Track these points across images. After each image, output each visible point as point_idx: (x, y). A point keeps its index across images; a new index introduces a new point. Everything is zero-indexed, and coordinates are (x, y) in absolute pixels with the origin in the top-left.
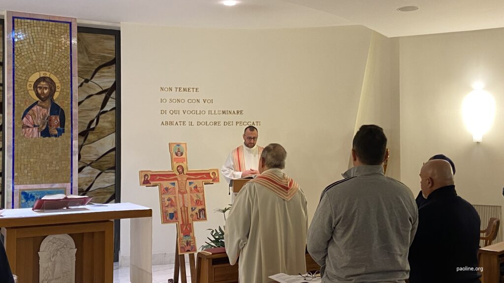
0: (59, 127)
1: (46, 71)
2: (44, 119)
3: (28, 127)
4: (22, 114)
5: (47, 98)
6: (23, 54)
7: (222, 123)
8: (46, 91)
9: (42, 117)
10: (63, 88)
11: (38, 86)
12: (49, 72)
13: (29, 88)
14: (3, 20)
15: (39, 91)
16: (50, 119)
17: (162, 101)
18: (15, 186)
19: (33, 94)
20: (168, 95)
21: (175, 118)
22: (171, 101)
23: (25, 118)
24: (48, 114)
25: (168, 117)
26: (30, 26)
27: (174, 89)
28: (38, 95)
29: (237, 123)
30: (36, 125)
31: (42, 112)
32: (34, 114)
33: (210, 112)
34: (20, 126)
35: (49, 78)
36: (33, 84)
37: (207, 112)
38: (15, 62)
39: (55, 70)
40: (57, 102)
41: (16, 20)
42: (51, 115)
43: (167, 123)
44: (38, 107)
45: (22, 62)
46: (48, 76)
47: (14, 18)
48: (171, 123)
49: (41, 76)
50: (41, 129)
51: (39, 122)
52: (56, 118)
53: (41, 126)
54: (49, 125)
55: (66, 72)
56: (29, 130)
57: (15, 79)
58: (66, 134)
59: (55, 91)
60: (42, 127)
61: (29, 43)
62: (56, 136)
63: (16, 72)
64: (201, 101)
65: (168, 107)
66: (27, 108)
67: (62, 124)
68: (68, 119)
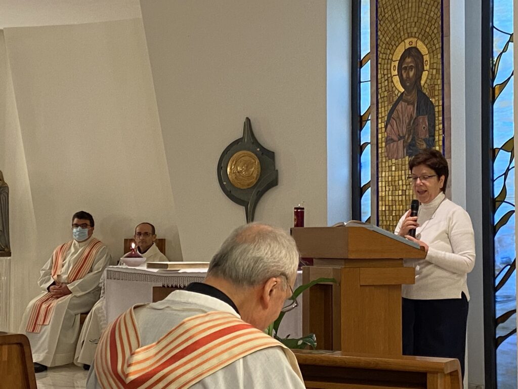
0: (427, 136)
1: (412, 37)
2: (409, 124)
6: (387, 15)
8: (411, 74)
9: (407, 121)
10: (432, 62)
11: (403, 66)
12: (415, 37)
15: (404, 76)
16: (416, 123)
19: (396, 80)
23: (389, 126)
24: (414, 115)
28: (403, 82)
30: (401, 135)
31: (407, 110)
32: (398, 117)
35: (416, 48)
36: (396, 64)
38: (379, 33)
39: (423, 32)
42: (419, 113)
44: (403, 103)
45: (386, 29)
46: (414, 45)
49: (407, 48)
50: (406, 142)
51: (405, 130)
52: (424, 120)
53: (407, 136)
55: (435, 31)
56: (393, 146)
57: (380, 60)
59: (423, 70)
60: (408, 138)
63: (379, 49)
66: (390, 107)
67: (432, 128)
68: (439, 119)
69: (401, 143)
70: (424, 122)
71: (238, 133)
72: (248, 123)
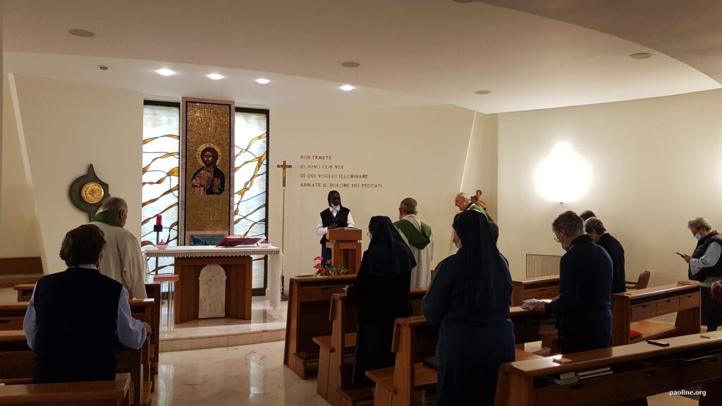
0: (220, 187)
2: (208, 180)
3: (197, 186)
4: (192, 176)
5: (211, 164)
7: (350, 185)
8: (210, 159)
10: (223, 156)
11: (205, 155)
12: (213, 143)
13: (197, 156)
14: (179, 104)
15: (205, 159)
16: (213, 181)
17: (301, 166)
18: (186, 232)
19: (200, 161)
20: (306, 162)
21: (311, 181)
22: (309, 166)
23: (194, 180)
24: (212, 177)
25: (307, 181)
26: (198, 108)
27: (311, 157)
28: (204, 162)
29: (363, 185)
30: (203, 185)
31: (207, 174)
32: (201, 176)
33: (341, 176)
34: (191, 186)
36: (200, 153)
37: (338, 176)
38: (188, 137)
39: (218, 142)
40: (218, 168)
41: (188, 104)
42: (214, 176)
43: (305, 184)
44: (204, 171)
45: (193, 136)
46: (211, 147)
47: (187, 102)
48: (309, 185)
49: (207, 147)
50: (206, 188)
52: (218, 180)
53: (206, 186)
54: (212, 185)
55: (226, 144)
56: (197, 189)
57: (188, 149)
58: (226, 192)
59: (217, 158)
62: (217, 194)
63: (188, 144)
64: (334, 167)
65: (307, 171)
66: (195, 171)
67: (222, 184)
68: (227, 180)
69: (202, 189)
70: (217, 182)
72: (91, 168)
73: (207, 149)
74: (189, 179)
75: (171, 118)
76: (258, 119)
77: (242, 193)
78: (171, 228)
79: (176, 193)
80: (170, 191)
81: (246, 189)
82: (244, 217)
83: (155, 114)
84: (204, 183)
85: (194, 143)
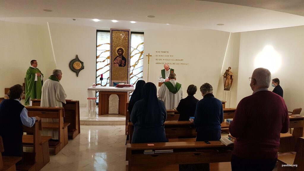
1: (121, 46)
3: (115, 63)
4: (114, 59)
5: (121, 55)
7: (176, 64)
8: (121, 53)
10: (126, 51)
11: (119, 51)
14: (109, 31)
15: (119, 53)
16: (122, 61)
17: (156, 56)
18: (112, 81)
19: (117, 53)
20: (158, 54)
21: (160, 62)
22: (159, 56)
23: (115, 61)
25: (158, 61)
26: (116, 33)
27: (160, 52)
28: (118, 54)
29: (181, 64)
31: (119, 59)
32: (117, 60)
33: (172, 60)
34: (113, 63)
35: (122, 49)
36: (117, 50)
38: (112, 44)
39: (124, 46)
40: (124, 56)
42: (122, 60)
44: (118, 57)
45: (114, 44)
47: (112, 30)
48: (159, 63)
51: (119, 62)
54: (121, 63)
55: (127, 47)
59: (123, 52)
61: (116, 38)
62: (123, 66)
64: (169, 56)
65: (158, 58)
66: (115, 58)
67: (125, 63)
68: (127, 61)
69: (118, 64)
70: (123, 62)
71: (74, 57)
72: (77, 56)
73: (120, 49)
74: (113, 60)
75: (108, 37)
76: (141, 36)
77: (134, 66)
78: (108, 79)
79: (109, 65)
80: (108, 65)
81: (136, 64)
82: (135, 76)
83: (102, 35)
84: (118, 62)
85: (115, 47)
